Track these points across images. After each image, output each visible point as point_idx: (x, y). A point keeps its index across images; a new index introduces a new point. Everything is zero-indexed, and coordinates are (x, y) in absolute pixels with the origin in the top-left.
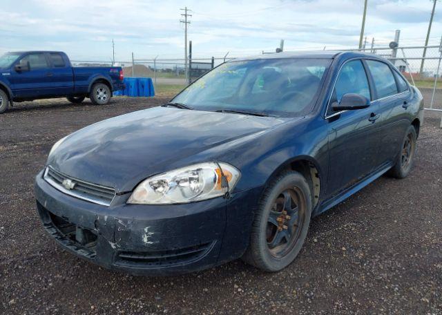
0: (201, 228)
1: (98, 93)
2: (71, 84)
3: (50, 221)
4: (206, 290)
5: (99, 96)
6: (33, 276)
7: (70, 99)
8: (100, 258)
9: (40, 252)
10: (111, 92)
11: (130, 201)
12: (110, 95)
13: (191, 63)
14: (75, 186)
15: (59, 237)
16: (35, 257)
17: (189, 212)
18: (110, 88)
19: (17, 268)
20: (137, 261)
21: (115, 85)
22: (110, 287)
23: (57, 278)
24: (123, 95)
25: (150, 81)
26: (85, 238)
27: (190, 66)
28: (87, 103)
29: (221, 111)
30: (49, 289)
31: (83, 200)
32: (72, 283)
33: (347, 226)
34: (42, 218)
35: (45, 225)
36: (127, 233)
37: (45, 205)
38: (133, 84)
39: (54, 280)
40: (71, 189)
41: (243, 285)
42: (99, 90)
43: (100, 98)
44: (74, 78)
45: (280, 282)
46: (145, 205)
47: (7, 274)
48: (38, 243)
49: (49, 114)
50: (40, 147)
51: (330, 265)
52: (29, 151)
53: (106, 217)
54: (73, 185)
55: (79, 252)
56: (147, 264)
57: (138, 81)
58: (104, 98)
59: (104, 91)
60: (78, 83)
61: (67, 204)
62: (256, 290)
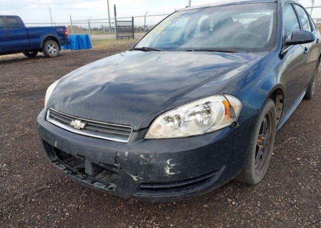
0: (214, 156)
1: (49, 48)
2: (26, 41)
3: (56, 158)
4: (206, 206)
5: (50, 51)
6: (48, 208)
7: (26, 54)
8: (120, 190)
9: (47, 184)
10: (59, 46)
11: (147, 137)
12: (58, 48)
13: (116, 21)
14: (85, 126)
15: (71, 172)
16: (44, 189)
17: (204, 143)
18: (58, 43)
19: (31, 201)
20: (157, 190)
21: (62, 41)
22: (122, 211)
23: (71, 207)
24: (67, 48)
25: (87, 37)
26: (95, 171)
27: (116, 24)
28: (40, 57)
29: (191, 51)
30: (67, 219)
31: (96, 138)
32: (85, 211)
33: (291, 140)
34: (49, 155)
35: (53, 162)
36: (150, 166)
37: (56, 145)
38: (74, 40)
39: (69, 210)
40: (81, 129)
41: (234, 198)
42: (49, 46)
43: (51, 52)
44: (28, 37)
45: (263, 192)
46: (162, 139)
47: (23, 208)
48: (42, 176)
49: (11, 66)
50: (14, 93)
51: (296, 174)
52: (6, 97)
53: (127, 153)
54: (83, 125)
55: (96, 185)
56: (167, 192)
57: (78, 37)
58: (54, 52)
59: (53, 46)
60: (32, 41)
61: (81, 143)
62: (247, 201)
